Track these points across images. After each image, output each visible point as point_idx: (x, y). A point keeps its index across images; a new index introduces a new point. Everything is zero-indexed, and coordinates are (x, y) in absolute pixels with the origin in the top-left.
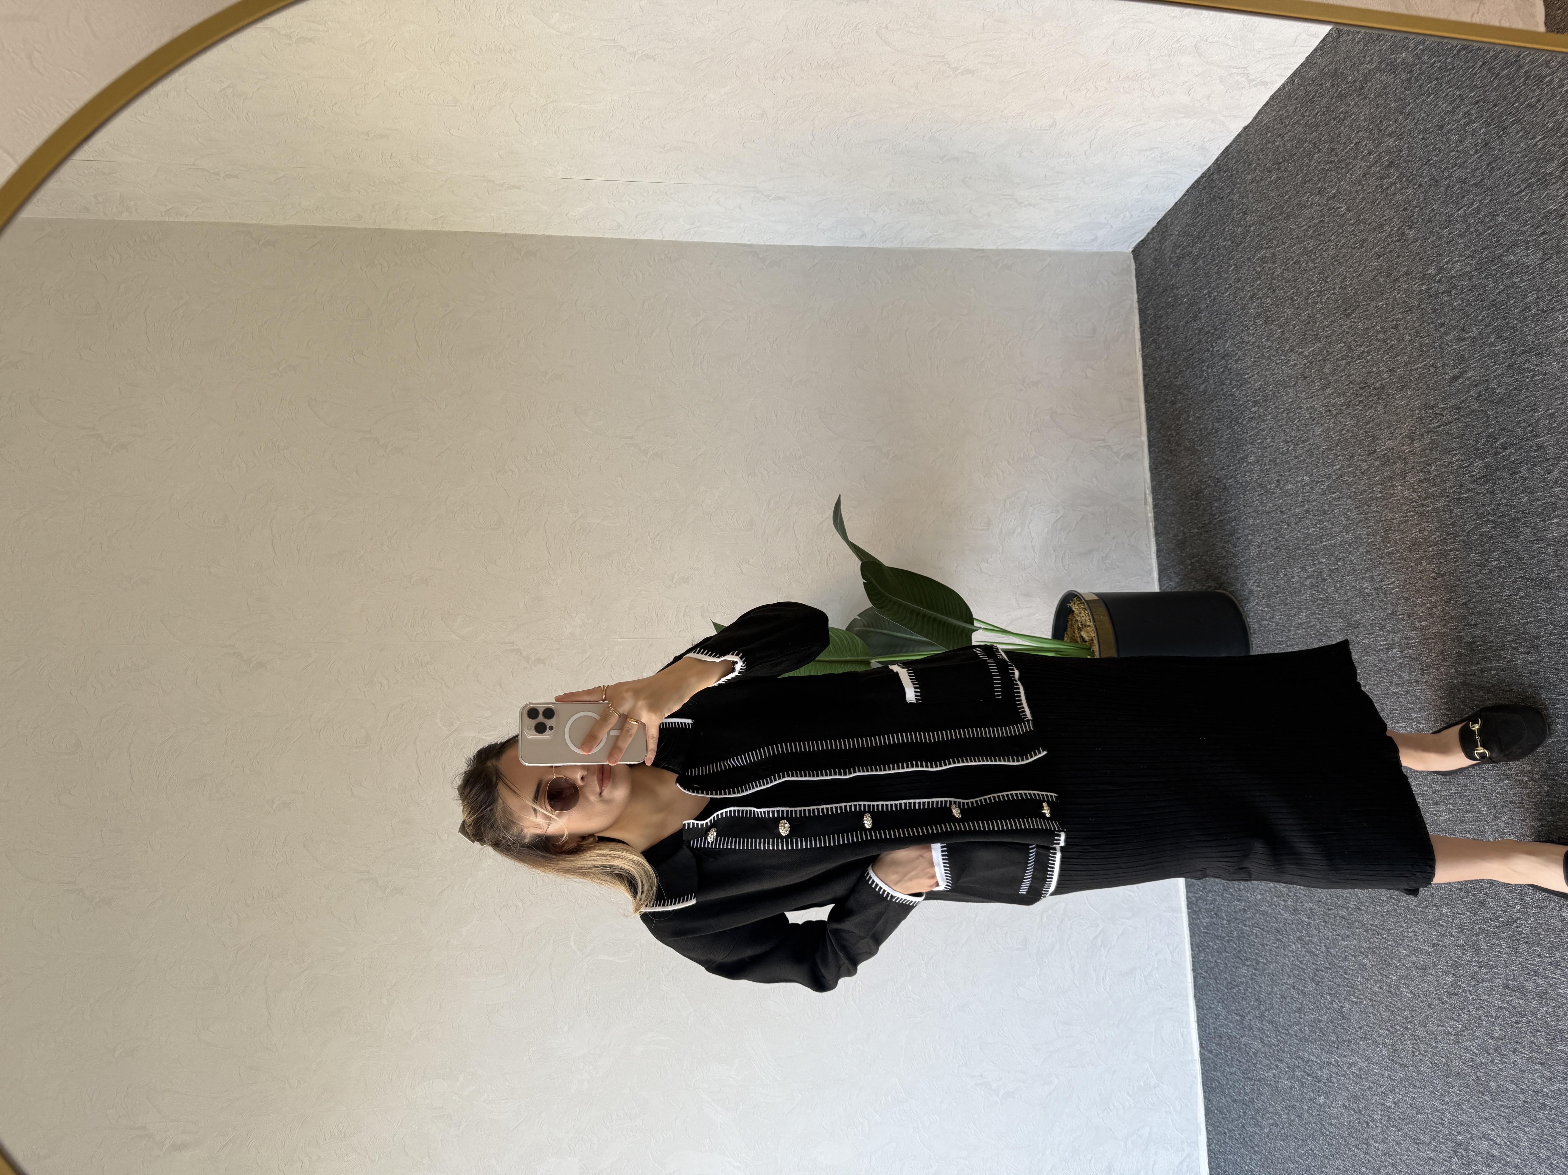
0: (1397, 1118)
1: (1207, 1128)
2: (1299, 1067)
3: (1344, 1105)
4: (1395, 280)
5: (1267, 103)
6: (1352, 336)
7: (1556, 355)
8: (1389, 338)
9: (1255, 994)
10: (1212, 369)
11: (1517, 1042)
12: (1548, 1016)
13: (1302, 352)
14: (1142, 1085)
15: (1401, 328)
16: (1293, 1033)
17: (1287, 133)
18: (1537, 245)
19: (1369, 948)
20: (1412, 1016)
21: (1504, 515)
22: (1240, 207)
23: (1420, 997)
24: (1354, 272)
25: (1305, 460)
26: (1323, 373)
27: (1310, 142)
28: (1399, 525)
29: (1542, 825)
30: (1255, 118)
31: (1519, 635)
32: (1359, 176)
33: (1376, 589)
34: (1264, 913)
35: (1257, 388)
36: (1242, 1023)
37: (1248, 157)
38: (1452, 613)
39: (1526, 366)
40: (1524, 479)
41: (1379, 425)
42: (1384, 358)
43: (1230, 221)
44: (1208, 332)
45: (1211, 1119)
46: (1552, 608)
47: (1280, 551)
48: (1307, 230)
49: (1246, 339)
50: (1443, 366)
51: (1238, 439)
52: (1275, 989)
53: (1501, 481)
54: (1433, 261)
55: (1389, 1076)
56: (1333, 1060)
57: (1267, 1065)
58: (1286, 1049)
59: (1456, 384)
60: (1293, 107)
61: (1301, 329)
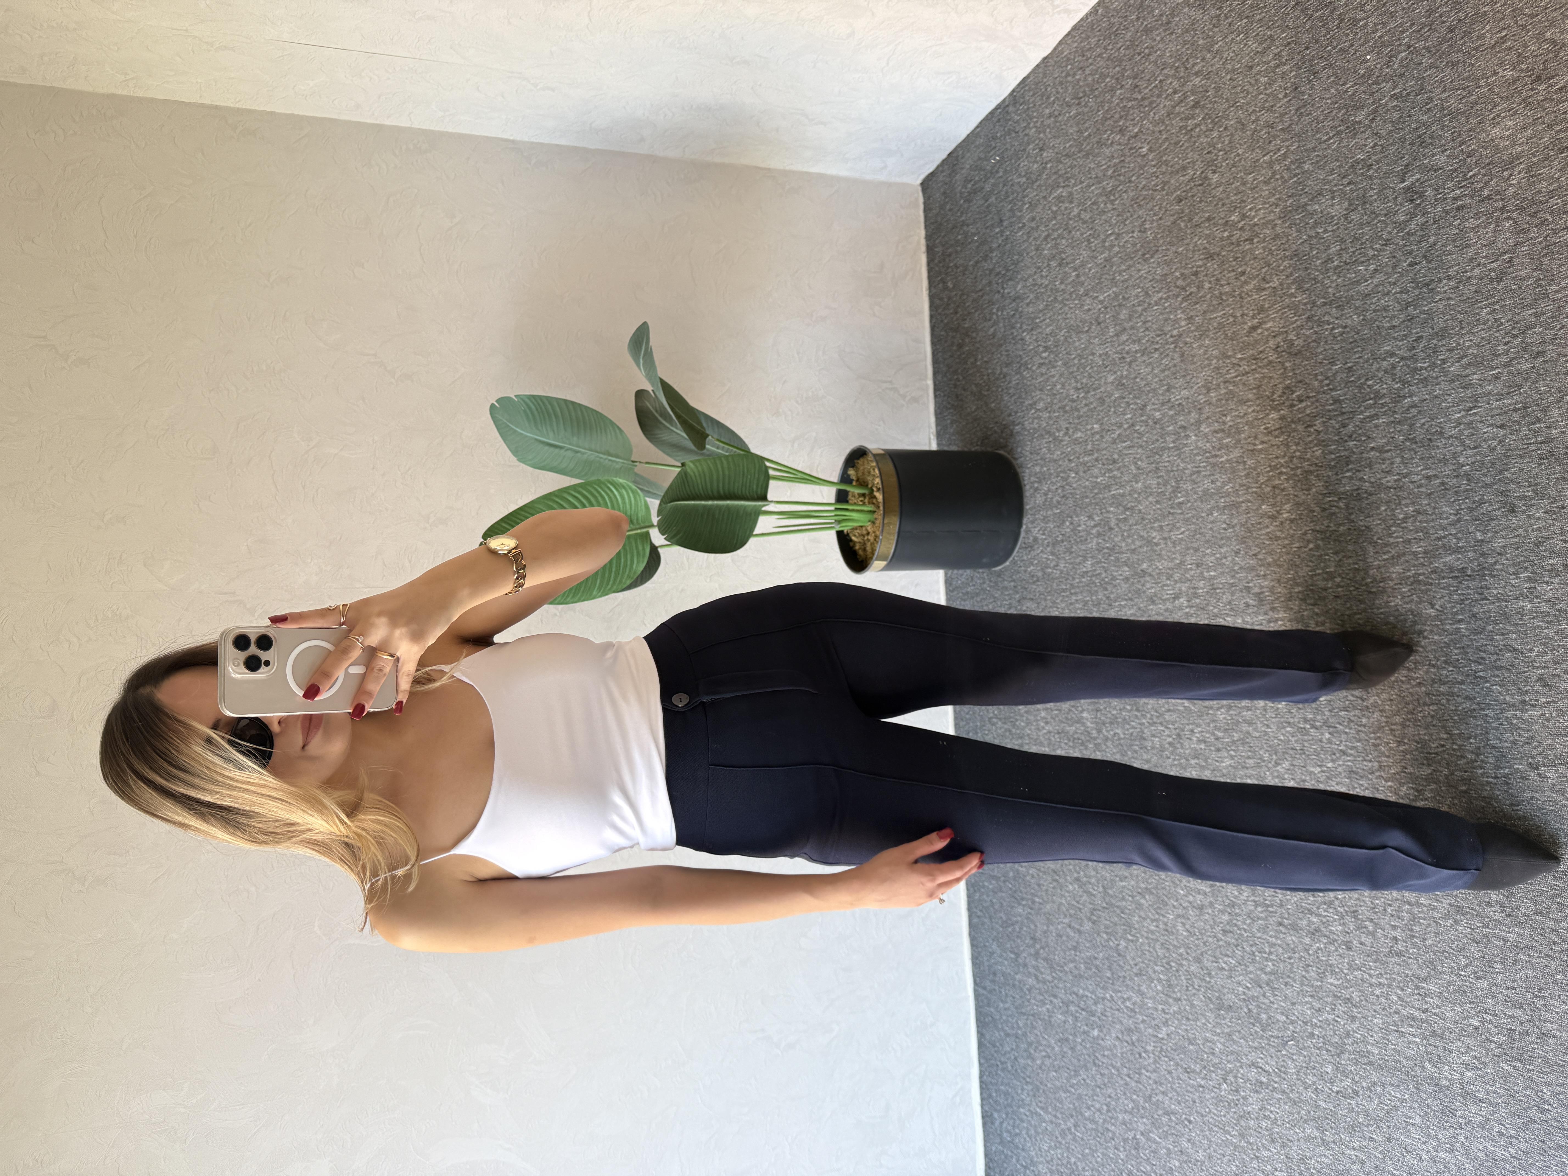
0: (1169, 1049)
1: (979, 1061)
2: (1073, 1002)
3: (1119, 1038)
4: (1196, 225)
5: (1069, 34)
6: (1150, 281)
7: (1357, 308)
8: (1189, 285)
9: (1030, 932)
10: (1002, 312)
11: (1289, 977)
12: (1320, 952)
13: (1096, 297)
15: (1201, 275)
16: (1068, 970)
17: (1088, 67)
18: (1343, 195)
20: (1187, 953)
21: (1298, 468)
22: (1037, 142)
23: (1195, 934)
24: (1155, 215)
25: (1095, 408)
26: (1118, 319)
27: (1112, 77)
29: (1323, 771)
30: (1055, 49)
32: (1163, 115)
35: (1049, 333)
36: (1017, 961)
37: (1046, 90)
38: (1243, 564)
39: (1326, 318)
40: (1319, 432)
41: (1176, 373)
42: (1182, 306)
43: (1025, 156)
44: (998, 273)
45: (983, 1052)
46: (1340, 560)
47: (1067, 498)
48: (1106, 170)
49: (1040, 281)
50: (1242, 315)
51: (1026, 385)
52: (1051, 928)
53: (1295, 434)
54: (1236, 207)
55: (1163, 1010)
56: (1108, 995)
57: (1041, 1000)
58: (1061, 986)
59: (1254, 335)
60: (1096, 39)
61: (1097, 272)
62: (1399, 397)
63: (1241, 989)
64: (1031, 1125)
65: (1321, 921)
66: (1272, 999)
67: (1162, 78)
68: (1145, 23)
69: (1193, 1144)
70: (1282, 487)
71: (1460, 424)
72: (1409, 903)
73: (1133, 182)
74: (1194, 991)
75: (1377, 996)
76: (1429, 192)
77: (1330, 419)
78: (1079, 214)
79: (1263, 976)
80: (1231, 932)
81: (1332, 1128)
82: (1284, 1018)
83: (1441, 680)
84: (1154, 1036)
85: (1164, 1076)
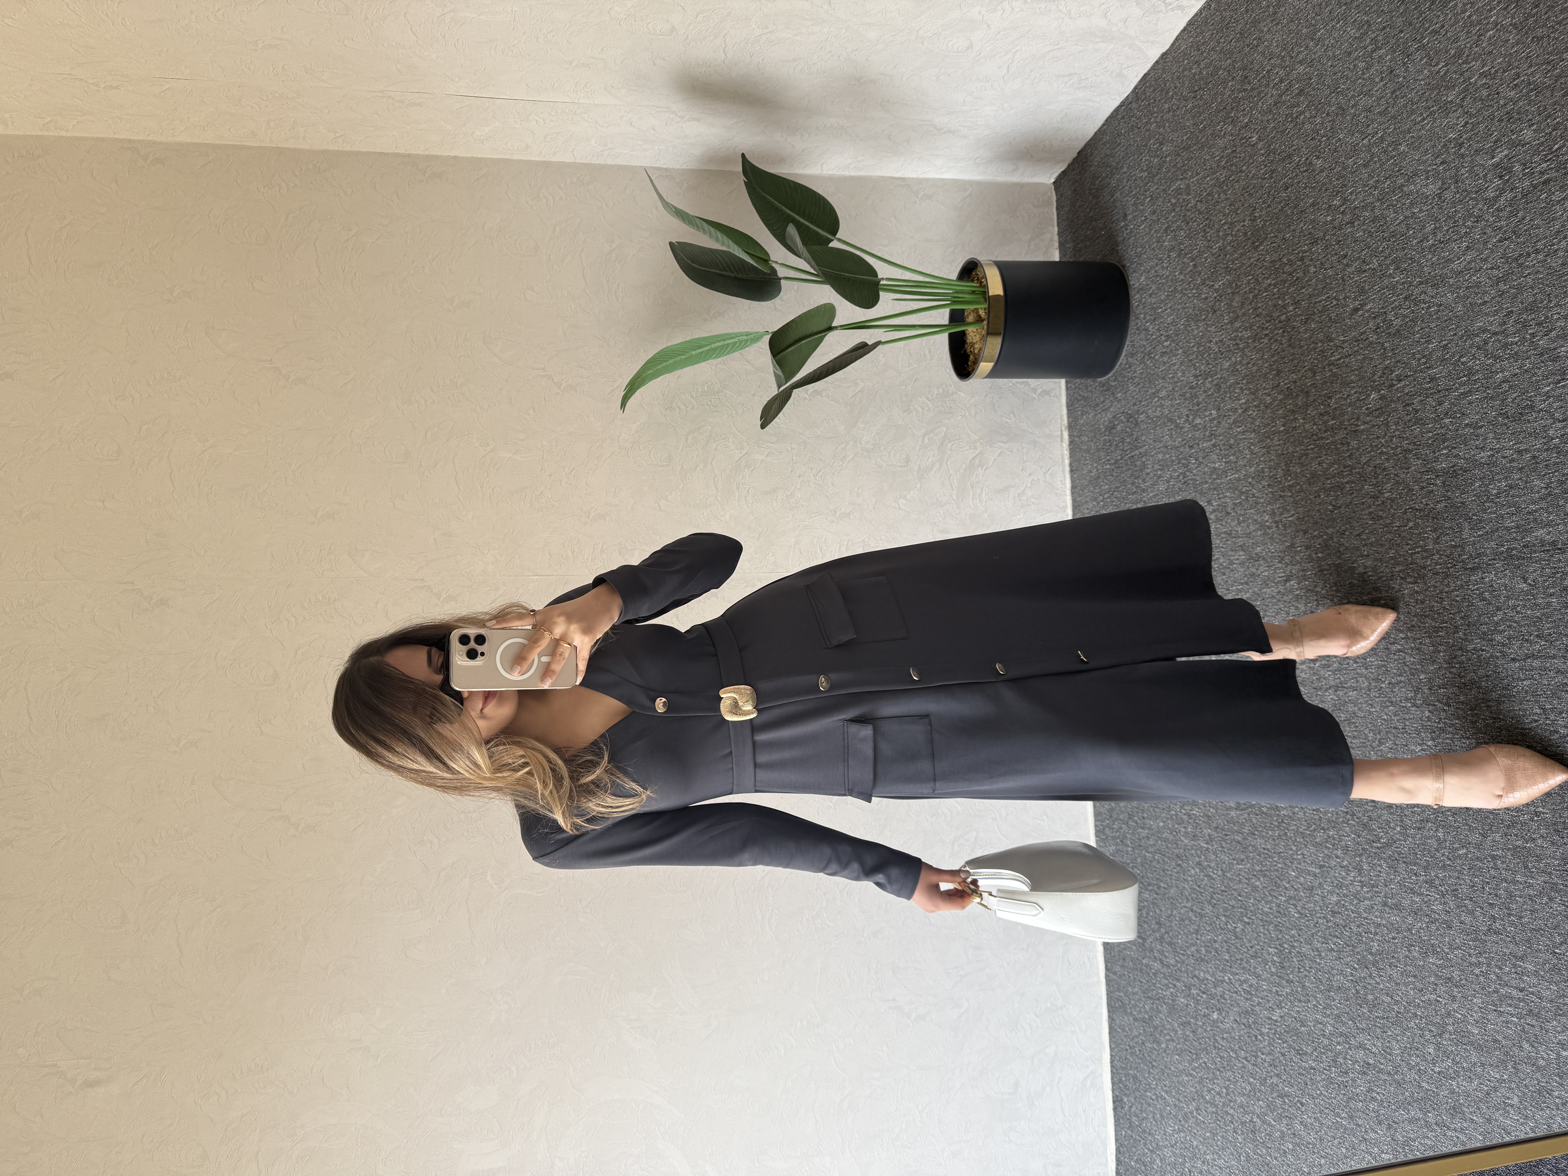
0: (1283, 1031)
1: (1110, 1046)
2: (1194, 986)
3: (1236, 1020)
4: (1301, 211)
5: (1185, 29)
6: (1260, 268)
7: (1450, 286)
8: (1295, 270)
9: (1156, 918)
11: (1393, 956)
12: (1422, 931)
13: (1213, 286)
14: (1049, 1006)
15: (1307, 260)
16: (1190, 954)
17: (1203, 60)
18: (1436, 175)
19: (1261, 871)
20: (1299, 935)
21: (1397, 447)
22: (1157, 137)
23: (1306, 916)
24: (1264, 203)
25: (1213, 394)
26: (1231, 306)
27: (1225, 69)
28: (1300, 458)
30: (1173, 45)
31: (1407, 565)
32: (1270, 105)
33: (1276, 522)
34: (1165, 840)
35: (1169, 322)
37: (1165, 85)
39: (1423, 297)
40: (1417, 411)
41: (1284, 358)
42: (1290, 291)
43: (1146, 151)
45: (1114, 1037)
46: (1438, 538)
47: (1188, 485)
48: (1219, 161)
49: (1161, 272)
50: (1345, 297)
51: (1150, 374)
52: (1175, 912)
53: (1395, 413)
54: (1338, 192)
55: (1277, 991)
56: (1226, 978)
57: (1166, 985)
58: (1183, 969)
59: (1356, 317)
60: (1210, 33)
61: (1213, 261)
62: (1491, 372)
63: (1349, 970)
64: (1156, 1109)
65: (1423, 900)
66: (1377, 980)
67: (1269, 68)
68: (1254, 15)
69: (1306, 1126)
70: (1383, 467)
71: (1550, 397)
72: (1506, 881)
73: (1244, 172)
74: (1306, 973)
75: (1477, 975)
76: (1517, 167)
77: (1428, 397)
78: (1196, 205)
79: (1369, 956)
80: (1339, 913)
81: (1434, 1109)
84: (1270, 1019)
85: (1278, 1058)
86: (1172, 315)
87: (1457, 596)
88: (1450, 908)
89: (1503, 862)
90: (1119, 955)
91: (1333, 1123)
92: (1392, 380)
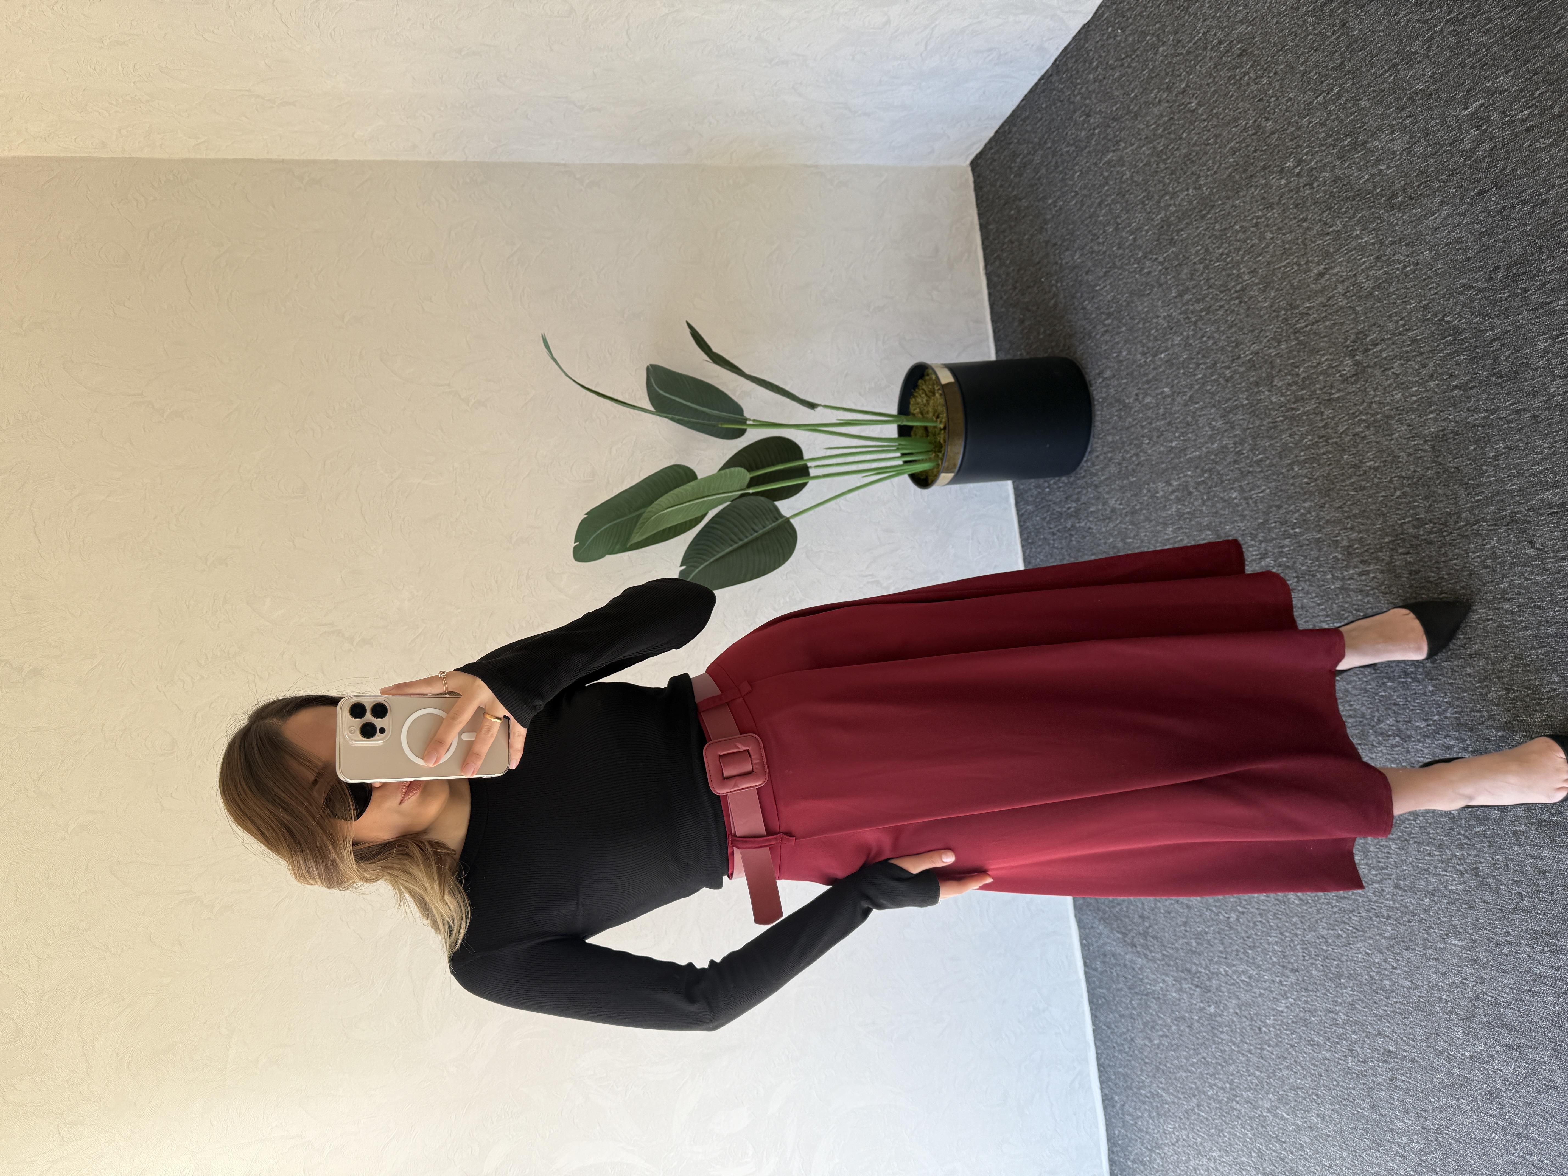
0: (1290, 1022)
2: (1186, 979)
3: (1237, 1013)
4: (1251, 176)
6: (1209, 238)
7: (1427, 243)
8: (1249, 238)
10: (1062, 282)
11: (1410, 940)
13: (1156, 259)
15: (1261, 226)
16: (1179, 947)
18: (1404, 129)
21: (1378, 413)
22: (1083, 109)
24: (1208, 170)
25: (1164, 371)
26: (1180, 279)
27: (1153, 34)
28: (1268, 431)
29: (1428, 725)
31: (1397, 535)
32: (1210, 67)
33: (1246, 499)
35: (1110, 299)
37: (1088, 56)
38: (1328, 517)
39: (1396, 257)
40: (1398, 375)
41: (1243, 329)
42: (1244, 259)
43: (1072, 124)
44: (1055, 244)
45: (1099, 1034)
46: (1430, 506)
47: (1142, 466)
48: (1155, 130)
49: (1096, 248)
50: (1307, 262)
53: (1373, 379)
54: (1292, 153)
56: (1222, 970)
57: (1154, 980)
58: (1172, 963)
59: (1322, 281)
61: (1154, 233)
62: (1480, 331)
63: (1360, 956)
64: (1153, 1107)
66: (1395, 965)
67: (1205, 30)
69: (1323, 1119)
70: (1363, 435)
71: (1548, 353)
72: (1532, 857)
73: (1184, 139)
74: (1311, 961)
75: (1506, 955)
76: (1496, 116)
77: (1410, 360)
78: (1132, 177)
79: (1383, 941)
82: (1409, 983)
83: (1548, 622)
84: (1274, 1009)
85: (1287, 1050)
86: (1112, 291)
87: (1455, 564)
88: (1470, 887)
89: (1526, 838)
90: (1098, 951)
91: (1354, 1114)
92: (1367, 345)
